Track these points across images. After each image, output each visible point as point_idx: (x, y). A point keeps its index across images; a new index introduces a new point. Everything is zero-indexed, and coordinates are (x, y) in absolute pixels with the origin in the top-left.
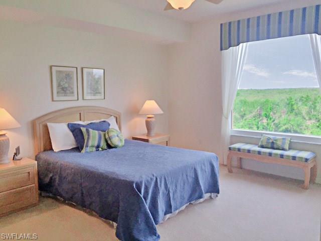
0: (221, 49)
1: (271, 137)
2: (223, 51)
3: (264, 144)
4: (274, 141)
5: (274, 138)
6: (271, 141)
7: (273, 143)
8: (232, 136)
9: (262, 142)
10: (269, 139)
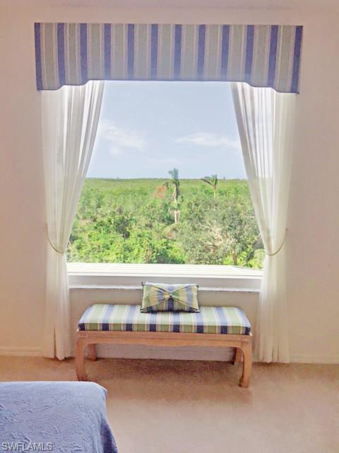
0: (40, 88)
1: (164, 286)
2: (43, 92)
3: (154, 303)
4: (174, 296)
5: (171, 289)
6: (167, 297)
7: (171, 300)
8: (72, 290)
9: (148, 299)
10: (161, 291)
